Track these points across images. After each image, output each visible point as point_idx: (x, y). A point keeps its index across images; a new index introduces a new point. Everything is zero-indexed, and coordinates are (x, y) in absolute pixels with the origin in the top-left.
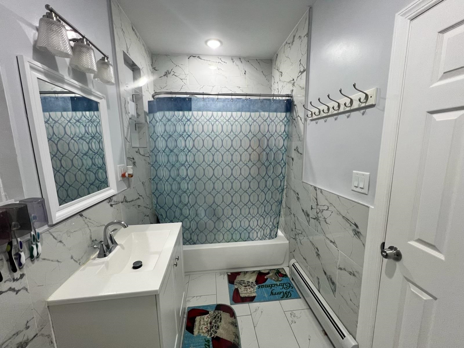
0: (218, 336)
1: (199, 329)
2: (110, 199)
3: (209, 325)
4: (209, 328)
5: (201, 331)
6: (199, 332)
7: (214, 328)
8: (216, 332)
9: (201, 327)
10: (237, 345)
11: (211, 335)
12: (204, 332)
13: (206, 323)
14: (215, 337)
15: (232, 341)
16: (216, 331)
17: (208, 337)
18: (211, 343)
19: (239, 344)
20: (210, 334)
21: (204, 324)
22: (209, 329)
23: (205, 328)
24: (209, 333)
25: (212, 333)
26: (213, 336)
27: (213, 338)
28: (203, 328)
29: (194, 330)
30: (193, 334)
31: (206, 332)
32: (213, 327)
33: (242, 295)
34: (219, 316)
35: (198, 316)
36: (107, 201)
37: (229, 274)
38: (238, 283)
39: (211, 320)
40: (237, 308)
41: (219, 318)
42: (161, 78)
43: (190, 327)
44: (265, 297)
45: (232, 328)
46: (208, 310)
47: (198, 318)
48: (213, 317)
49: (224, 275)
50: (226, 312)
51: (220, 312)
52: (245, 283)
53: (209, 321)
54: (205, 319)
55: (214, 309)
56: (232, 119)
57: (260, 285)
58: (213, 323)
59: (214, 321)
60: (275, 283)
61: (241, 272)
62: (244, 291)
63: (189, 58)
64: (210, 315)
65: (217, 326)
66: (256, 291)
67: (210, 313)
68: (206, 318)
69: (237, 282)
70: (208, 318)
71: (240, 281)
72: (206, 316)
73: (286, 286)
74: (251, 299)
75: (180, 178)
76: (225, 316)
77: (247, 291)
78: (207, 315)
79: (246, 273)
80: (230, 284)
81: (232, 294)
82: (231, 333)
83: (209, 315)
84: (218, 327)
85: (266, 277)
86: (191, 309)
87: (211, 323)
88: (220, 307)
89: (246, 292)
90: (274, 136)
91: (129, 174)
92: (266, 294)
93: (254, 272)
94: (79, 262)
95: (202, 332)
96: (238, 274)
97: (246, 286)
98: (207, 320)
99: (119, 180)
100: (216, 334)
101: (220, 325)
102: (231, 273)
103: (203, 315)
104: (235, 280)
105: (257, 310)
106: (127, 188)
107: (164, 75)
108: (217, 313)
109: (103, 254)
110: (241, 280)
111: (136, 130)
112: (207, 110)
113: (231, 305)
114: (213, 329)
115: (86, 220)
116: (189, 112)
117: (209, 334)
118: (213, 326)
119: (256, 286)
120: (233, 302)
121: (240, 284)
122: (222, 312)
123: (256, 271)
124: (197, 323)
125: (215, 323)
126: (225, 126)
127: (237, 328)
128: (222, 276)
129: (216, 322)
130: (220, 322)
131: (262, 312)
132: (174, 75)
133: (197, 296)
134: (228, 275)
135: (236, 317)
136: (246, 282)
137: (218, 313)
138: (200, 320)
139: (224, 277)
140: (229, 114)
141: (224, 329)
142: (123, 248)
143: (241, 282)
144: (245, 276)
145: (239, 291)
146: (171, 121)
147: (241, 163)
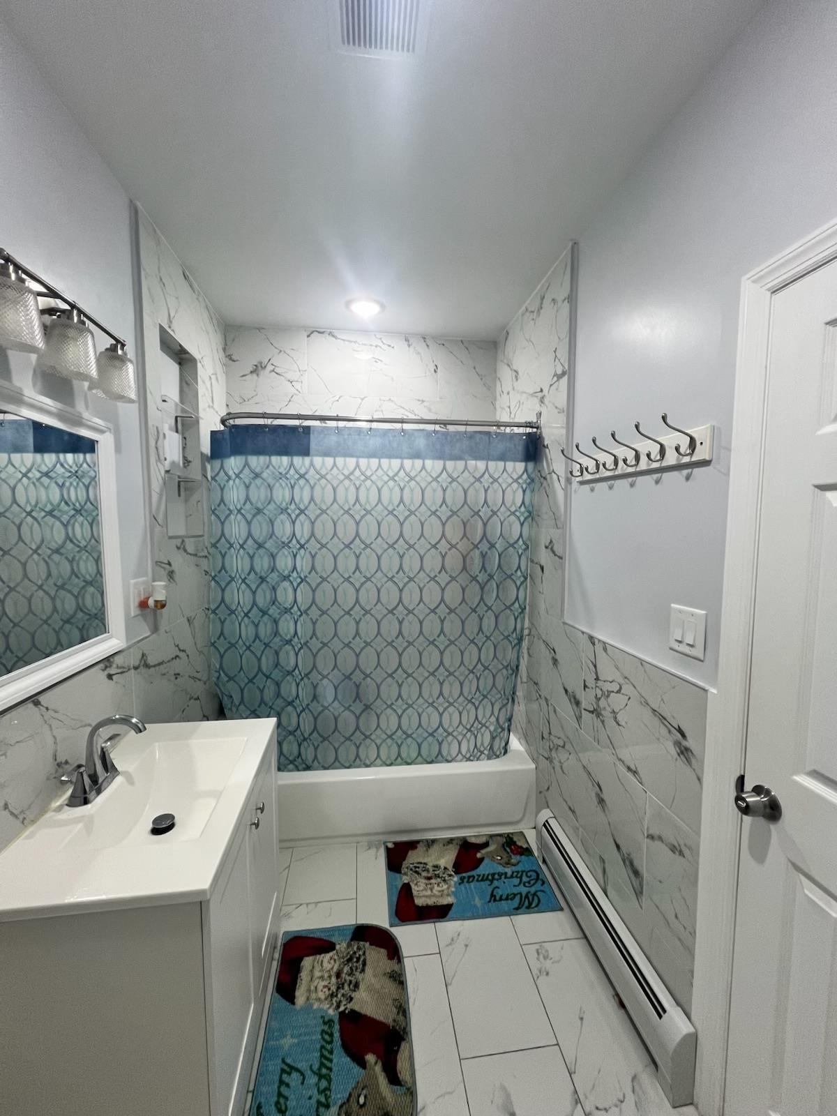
0: (357, 1008)
1: (309, 990)
2: (107, 661)
3: (334, 980)
4: (334, 988)
5: (314, 996)
6: (308, 999)
7: (346, 987)
8: (351, 999)
9: (315, 984)
10: (402, 1033)
11: (338, 1006)
12: (320, 999)
13: (326, 975)
14: (347, 1012)
15: (390, 1021)
16: (350, 996)
17: (331, 1012)
18: (337, 1027)
19: (408, 1029)
20: (335, 1004)
21: (322, 978)
22: (335, 991)
23: (325, 987)
24: (334, 1002)
25: (340, 1001)
26: (342, 1008)
27: (342, 1014)
28: (320, 988)
29: (297, 993)
30: (293, 1003)
31: (326, 999)
32: (343, 984)
33: (419, 902)
34: (360, 955)
35: (308, 956)
36: (101, 665)
37: (390, 845)
38: (411, 870)
39: (340, 966)
40: (407, 936)
41: (361, 962)
42: (244, 378)
43: (286, 987)
44: (475, 906)
45: (390, 987)
46: (333, 940)
47: (307, 962)
48: (345, 959)
49: (378, 849)
50: (376, 946)
51: (364, 946)
52: (428, 871)
53: (335, 969)
54: (327, 966)
55: (349, 938)
56: (402, 474)
57: (464, 875)
58: (343, 975)
59: (346, 969)
60: (500, 869)
61: (418, 842)
62: (425, 890)
63: (308, 336)
64: (337, 952)
65: (354, 982)
66: (453, 889)
67: (338, 947)
68: (327, 961)
69: (407, 868)
70: (332, 961)
71: (415, 865)
72: (328, 956)
73: (528, 879)
74: (439, 913)
75: (279, 608)
76: (375, 956)
77: (431, 890)
78: (331, 954)
79: (431, 843)
80: (392, 873)
81: (395, 899)
82: (390, 1002)
83: (335, 952)
84: (357, 986)
85: (479, 855)
86: (292, 936)
87: (338, 975)
88: (364, 933)
89: (429, 893)
90: (499, 514)
91: (156, 602)
92: (477, 899)
93: (451, 841)
94: (21, 817)
95: (316, 999)
96: (413, 845)
97: (429, 878)
98: (329, 966)
99: (133, 615)
100: (351, 1004)
101: (363, 979)
102: (395, 843)
103: (320, 954)
104: (404, 862)
105: (455, 939)
106: (149, 634)
107: (251, 372)
108: (355, 949)
109: (81, 798)
110: (418, 863)
111: (179, 495)
112: (345, 455)
113: (391, 926)
114: (343, 989)
115: (48, 715)
116: (303, 459)
117: (333, 1004)
118: (345, 983)
119: (456, 879)
120: (397, 920)
121: (416, 872)
122: (367, 944)
123: (458, 838)
124: (304, 975)
125: (349, 975)
126: (385, 491)
127: (403, 989)
128: (373, 851)
129: (351, 974)
130: (363, 971)
131: (466, 946)
132: (273, 371)
133: (307, 904)
134: (388, 849)
135: (401, 957)
136: (429, 867)
137: (359, 949)
138: (313, 967)
139: (377, 852)
140: (396, 463)
141: (370, 989)
142: (130, 780)
143: (418, 868)
144: (430, 851)
145: (413, 891)
146: (262, 478)
147: (422, 574)
